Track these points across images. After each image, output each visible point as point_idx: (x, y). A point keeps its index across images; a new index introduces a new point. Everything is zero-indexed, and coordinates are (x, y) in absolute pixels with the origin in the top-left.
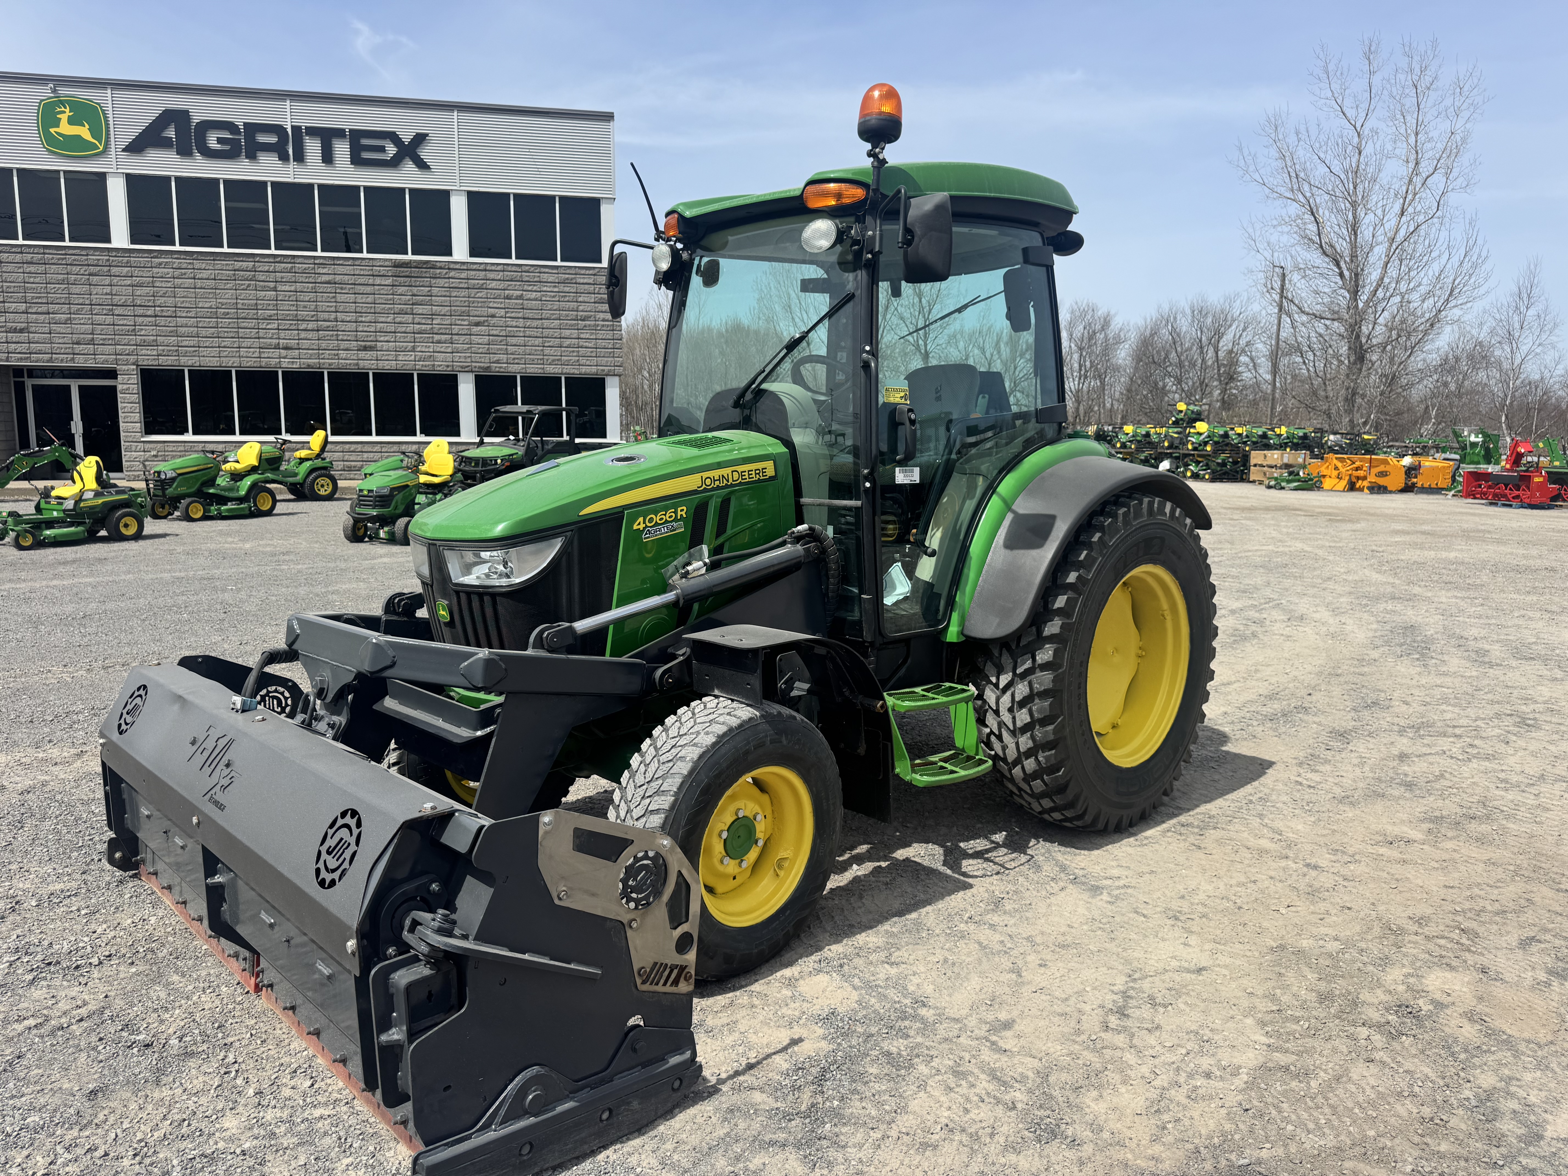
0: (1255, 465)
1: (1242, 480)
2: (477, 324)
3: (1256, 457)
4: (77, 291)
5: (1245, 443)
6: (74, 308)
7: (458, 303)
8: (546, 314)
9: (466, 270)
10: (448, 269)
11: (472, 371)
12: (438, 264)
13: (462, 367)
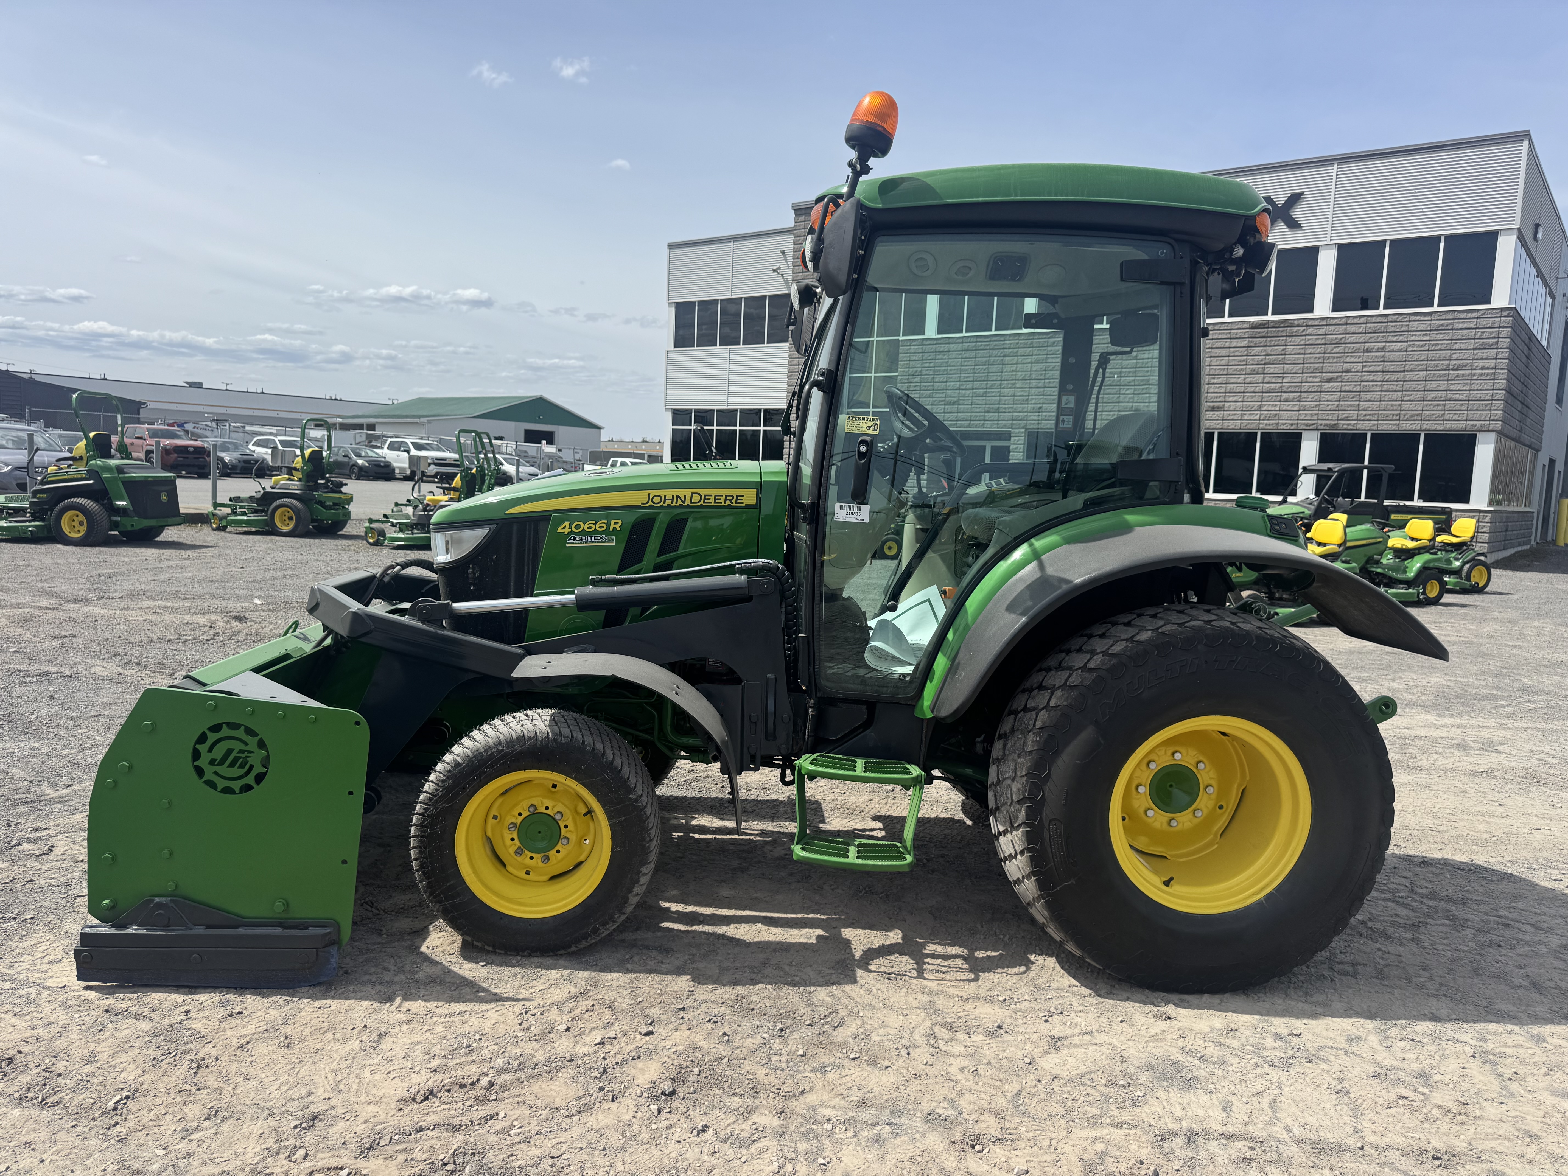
2: (1329, 380)
6: (990, 383)
7: (1312, 361)
8: (1409, 365)
9: (1326, 325)
10: (1307, 326)
11: (1317, 429)
12: (1296, 322)
13: (1307, 425)
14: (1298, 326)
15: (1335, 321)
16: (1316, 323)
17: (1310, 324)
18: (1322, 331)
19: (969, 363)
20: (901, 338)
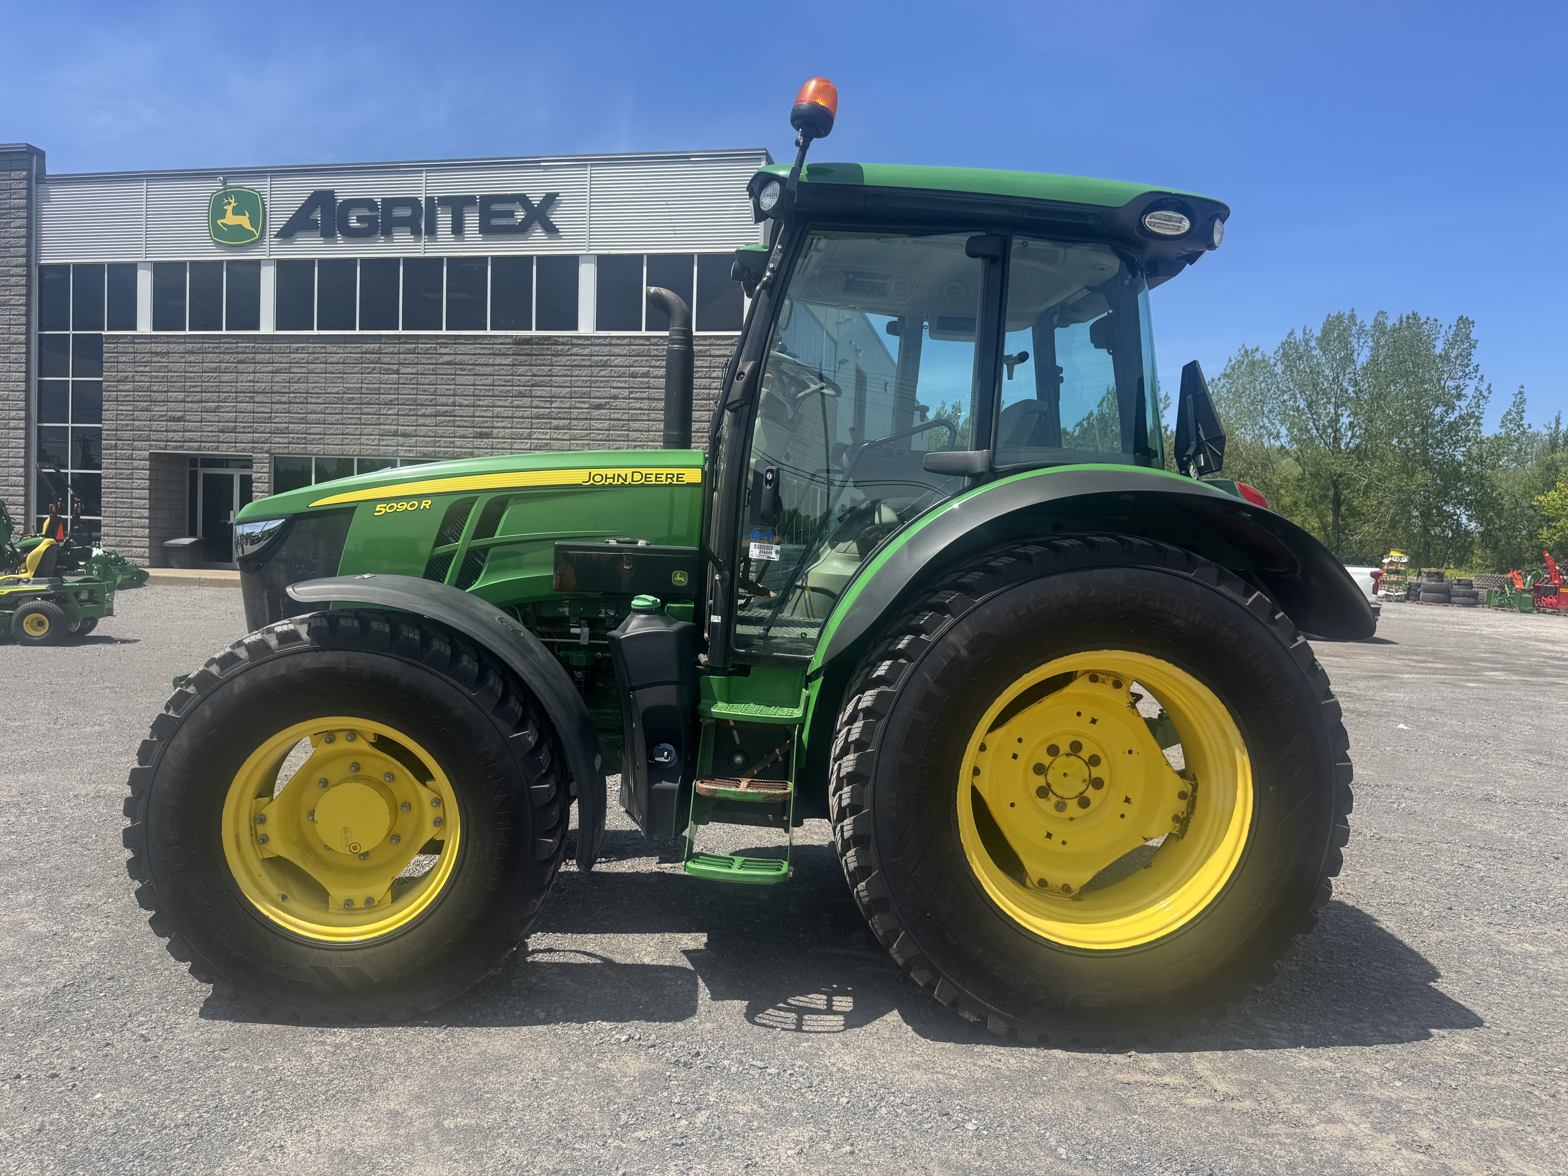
2: (598, 407)
4: (226, 379)
6: (223, 395)
7: (579, 384)
9: (591, 345)
10: (572, 344)
12: (560, 340)
14: (563, 344)
15: (599, 341)
16: (581, 342)
17: (575, 341)
18: (587, 351)
19: (195, 369)
20: (105, 333)
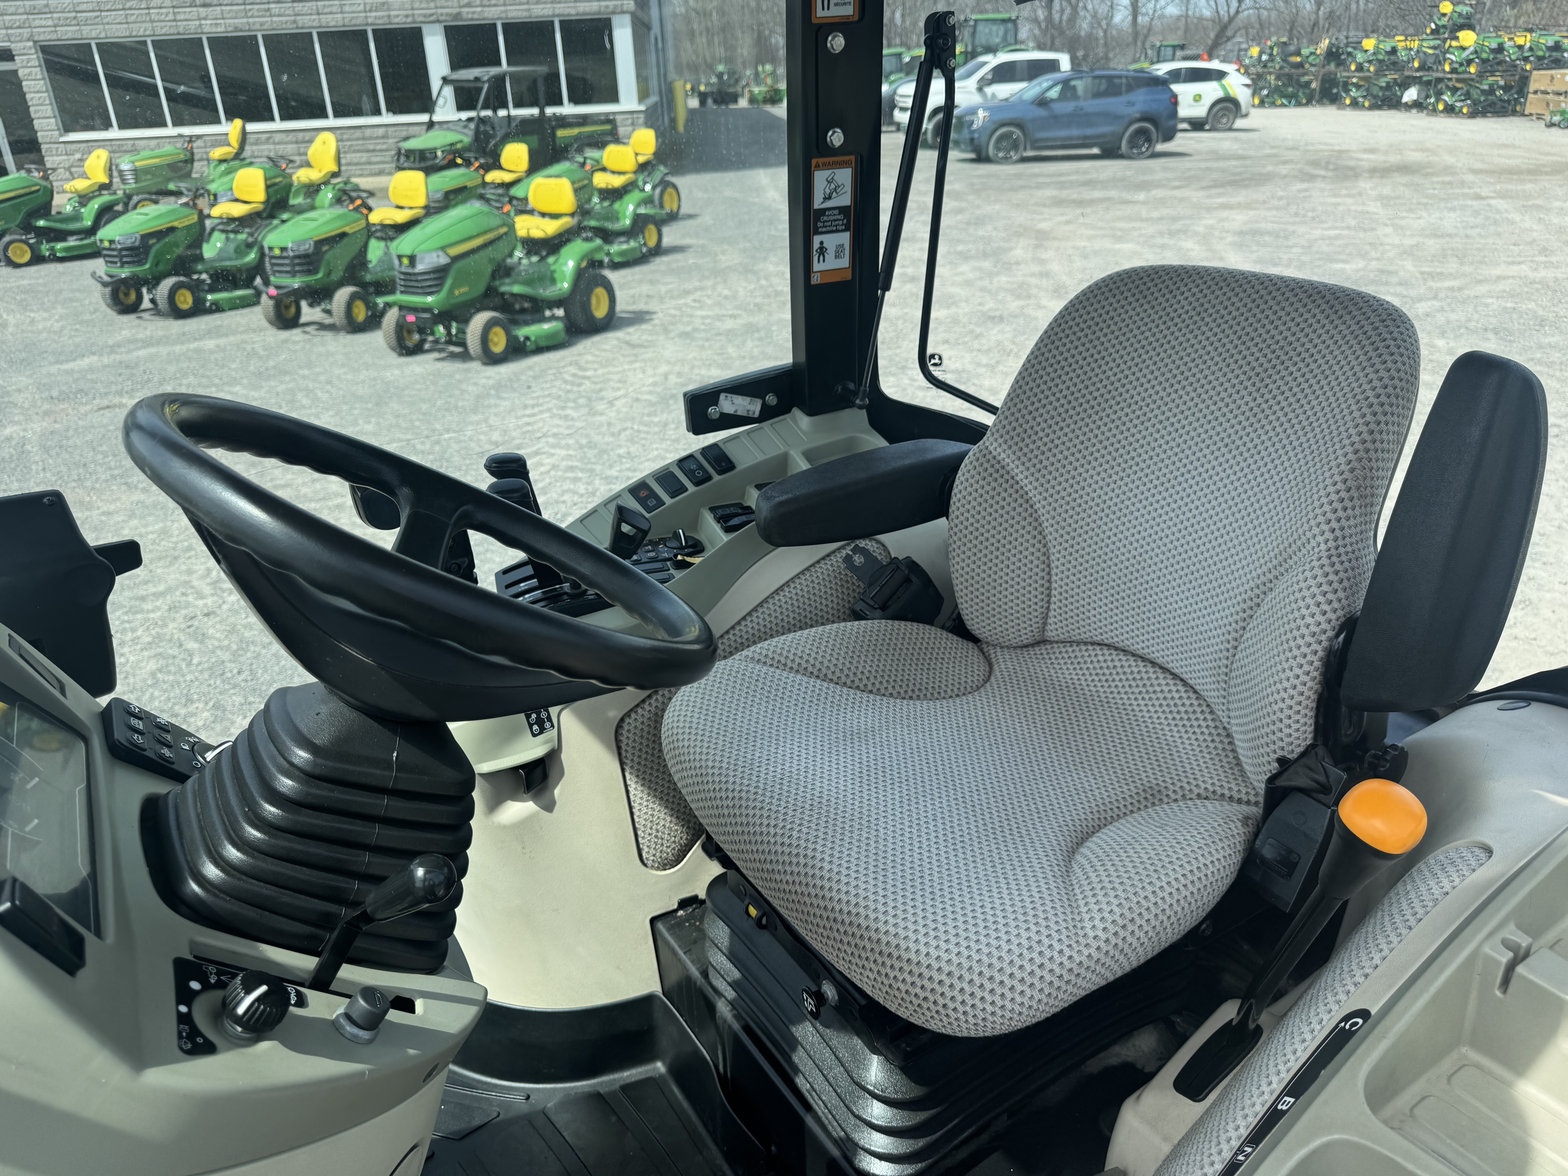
0: (1536, 92)
1: (1514, 113)
3: (1539, 80)
5: (1526, 59)
11: (438, 21)
13: (425, 16)
